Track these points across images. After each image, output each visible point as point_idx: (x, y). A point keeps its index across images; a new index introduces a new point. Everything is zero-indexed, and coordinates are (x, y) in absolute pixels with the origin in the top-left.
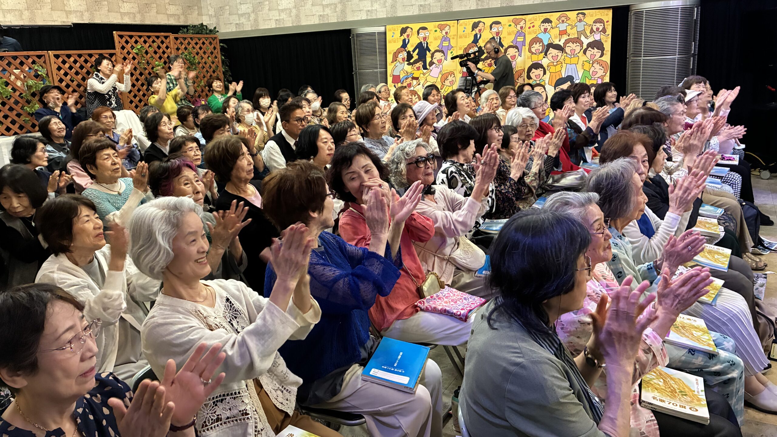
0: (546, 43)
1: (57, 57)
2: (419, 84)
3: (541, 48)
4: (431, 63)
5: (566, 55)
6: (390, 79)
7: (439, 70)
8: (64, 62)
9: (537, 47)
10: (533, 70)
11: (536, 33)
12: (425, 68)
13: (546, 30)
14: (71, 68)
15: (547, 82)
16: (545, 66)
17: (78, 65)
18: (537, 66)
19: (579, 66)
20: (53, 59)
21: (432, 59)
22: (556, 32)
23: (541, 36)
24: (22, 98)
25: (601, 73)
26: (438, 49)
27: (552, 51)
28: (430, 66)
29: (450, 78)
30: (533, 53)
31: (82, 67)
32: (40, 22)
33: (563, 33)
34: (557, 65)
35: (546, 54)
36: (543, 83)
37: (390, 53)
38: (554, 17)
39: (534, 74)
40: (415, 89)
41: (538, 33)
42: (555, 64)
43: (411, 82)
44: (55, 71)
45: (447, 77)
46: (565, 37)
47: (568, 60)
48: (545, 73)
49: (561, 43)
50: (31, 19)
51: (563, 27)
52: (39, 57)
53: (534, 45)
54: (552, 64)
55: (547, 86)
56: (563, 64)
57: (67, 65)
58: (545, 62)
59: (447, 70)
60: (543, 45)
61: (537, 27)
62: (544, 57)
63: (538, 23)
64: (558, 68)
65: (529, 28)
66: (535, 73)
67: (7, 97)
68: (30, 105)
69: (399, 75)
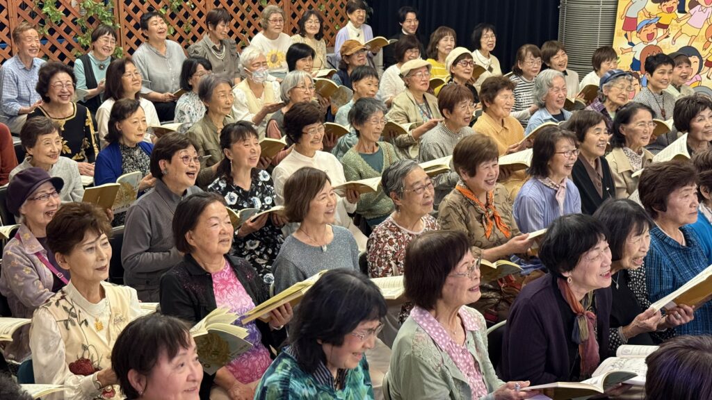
2: (667, 37)
40: (659, 45)
43: (655, 30)
67: (56, 22)
68: (85, 35)
69: (637, 18)
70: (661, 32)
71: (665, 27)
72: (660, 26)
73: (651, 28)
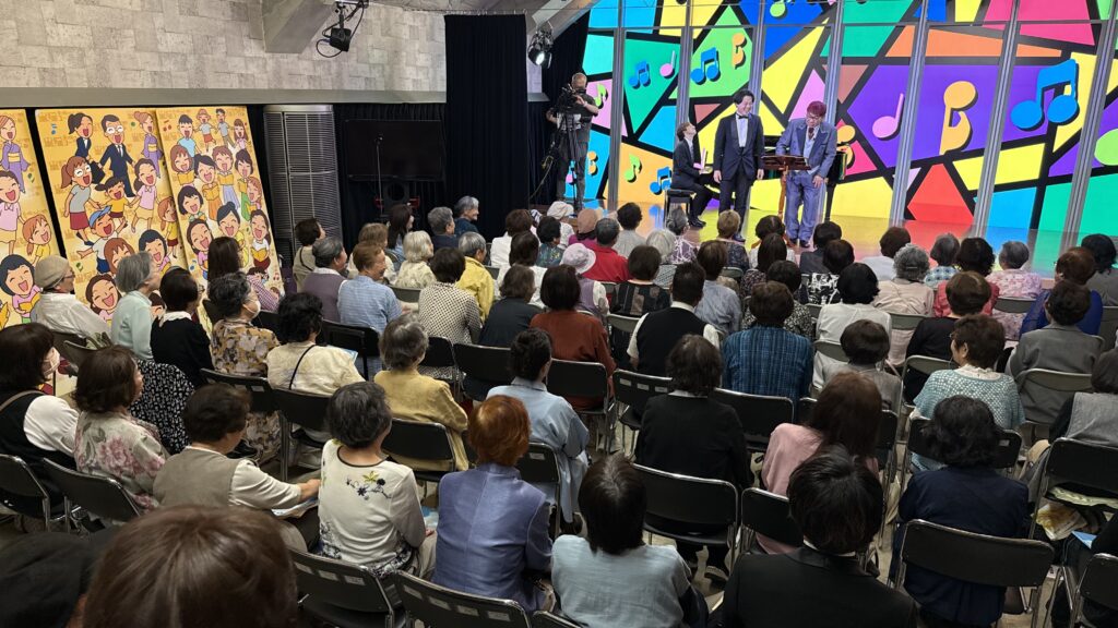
0: (193, 155)
3: (187, 162)
4: (138, 185)
5: (217, 172)
9: (182, 161)
10: (186, 199)
11: (175, 138)
13: (186, 133)
15: (207, 215)
16: (199, 190)
18: (188, 191)
19: (236, 188)
21: (138, 177)
22: (199, 137)
23: (184, 143)
25: (257, 195)
27: (202, 166)
28: (137, 189)
30: (179, 171)
33: (208, 138)
35: (196, 172)
36: (202, 218)
38: (192, 112)
39: (188, 205)
41: (178, 138)
42: (210, 186)
46: (212, 146)
48: (202, 202)
49: (210, 154)
51: (206, 129)
53: (178, 159)
54: (207, 187)
55: (209, 222)
56: (219, 186)
58: (198, 184)
60: (190, 158)
61: (174, 129)
62: (195, 177)
63: (174, 122)
65: (165, 129)
66: (190, 202)
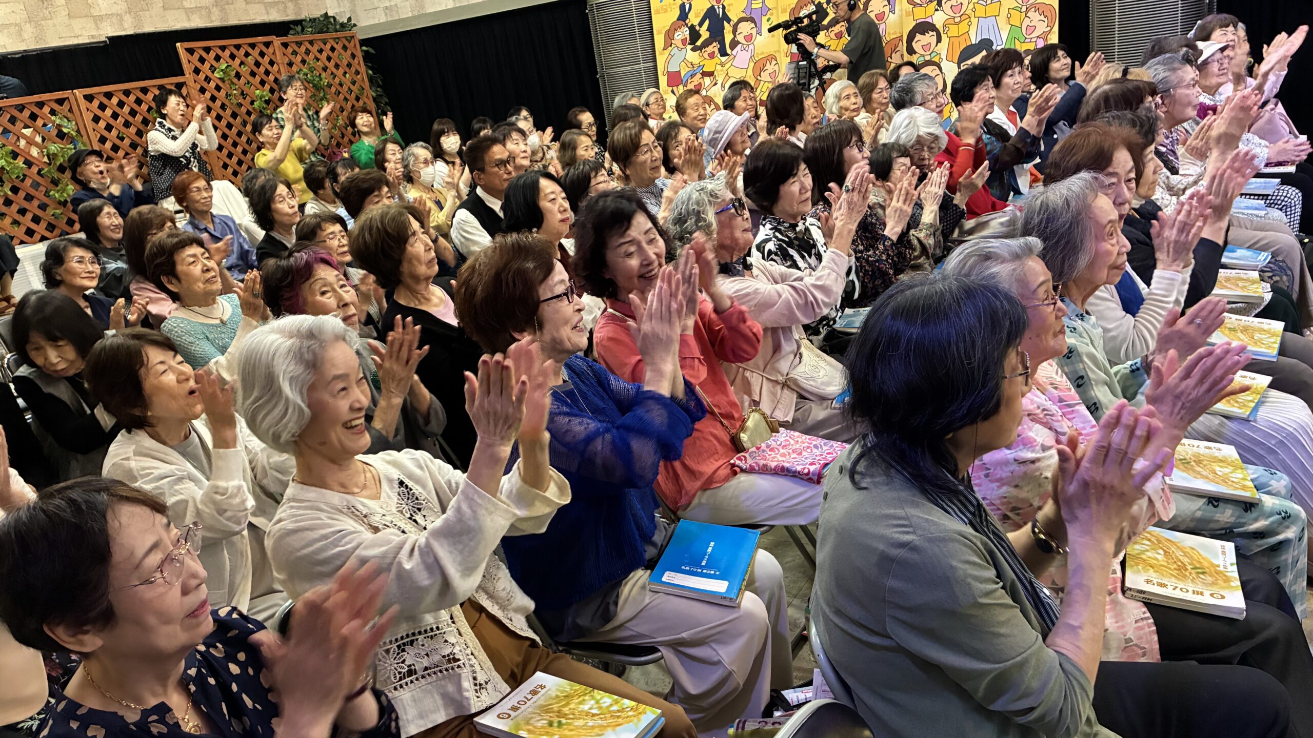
1: (89, 98)
2: (716, 84)
6: (663, 80)
7: (748, 55)
8: (102, 107)
10: (918, 36)
12: (723, 53)
14: (115, 116)
15: (944, 56)
16: (939, 26)
17: (126, 109)
19: (1002, 20)
20: (83, 103)
21: (735, 36)
24: (42, 176)
25: (1042, 28)
26: (744, 15)
28: (732, 48)
29: (770, 68)
31: (133, 113)
32: (54, 41)
34: (960, 22)
35: (939, 4)
37: (659, 33)
39: (920, 44)
40: (709, 94)
42: (957, 20)
43: (701, 80)
44: (90, 125)
45: (764, 66)
47: (980, 11)
50: (37, 39)
52: (60, 102)
54: (952, 21)
56: (973, 19)
57: (108, 112)
58: (938, 19)
59: (762, 53)
62: (937, 10)
64: (963, 27)
66: (921, 41)
67: (18, 177)
68: (59, 188)
69: (679, 71)
70: (707, 80)
71: (711, 74)
72: (705, 74)
73: (697, 79)
